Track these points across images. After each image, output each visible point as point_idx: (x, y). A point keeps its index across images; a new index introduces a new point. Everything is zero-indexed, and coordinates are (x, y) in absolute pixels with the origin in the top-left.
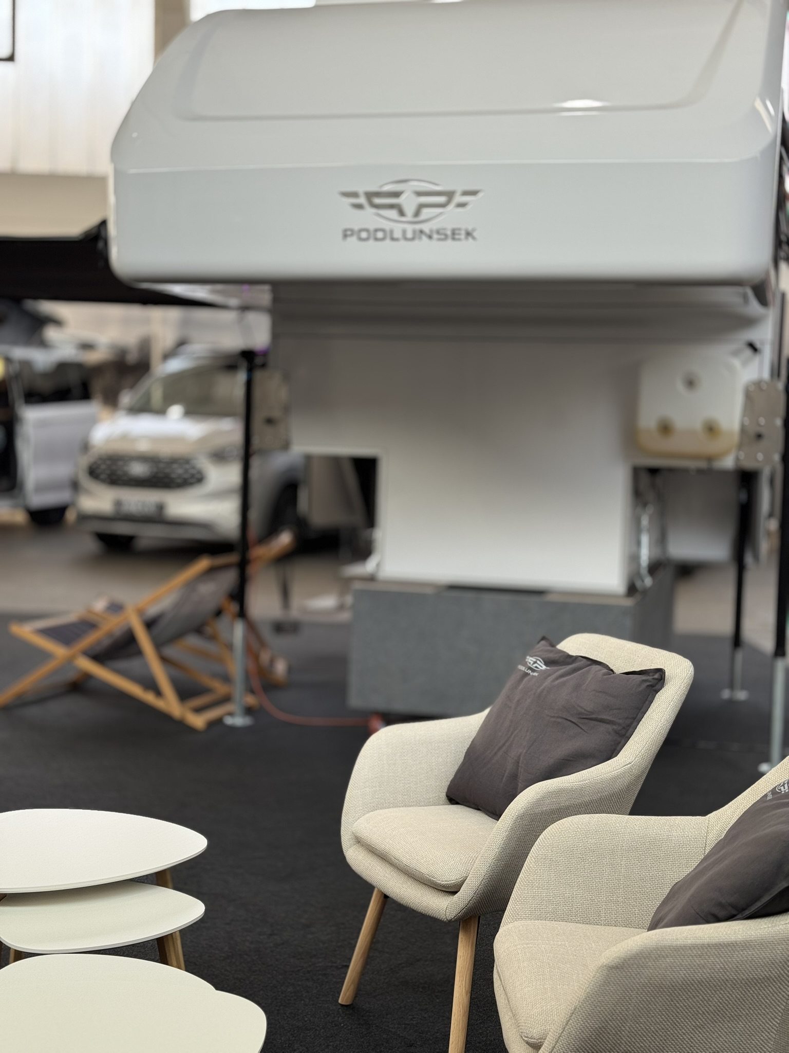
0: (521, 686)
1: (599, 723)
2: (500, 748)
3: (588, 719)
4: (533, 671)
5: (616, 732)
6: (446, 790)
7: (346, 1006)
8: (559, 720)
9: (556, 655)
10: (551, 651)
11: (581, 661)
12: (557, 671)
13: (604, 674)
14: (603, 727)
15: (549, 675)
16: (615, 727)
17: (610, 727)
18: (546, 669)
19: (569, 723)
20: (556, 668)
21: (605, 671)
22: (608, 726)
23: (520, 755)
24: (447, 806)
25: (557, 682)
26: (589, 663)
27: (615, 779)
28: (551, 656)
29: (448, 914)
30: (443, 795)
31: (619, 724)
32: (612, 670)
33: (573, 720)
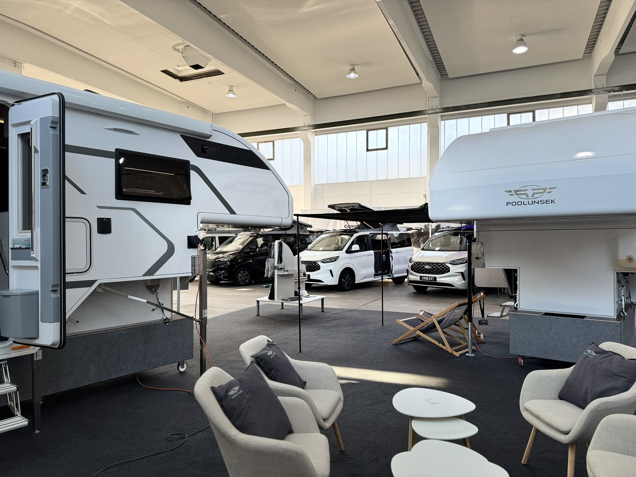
0: (586, 361)
1: (620, 377)
2: (579, 382)
3: (615, 375)
4: (590, 355)
5: (628, 381)
6: (558, 394)
7: (524, 465)
8: (604, 375)
9: (599, 350)
10: (598, 348)
11: (610, 353)
12: (601, 356)
13: (621, 359)
14: (622, 379)
15: (597, 358)
16: (627, 379)
17: (625, 379)
18: (596, 355)
19: (608, 376)
20: (600, 355)
21: (621, 358)
22: (624, 379)
23: (588, 387)
24: (559, 400)
25: (601, 360)
26: (613, 354)
27: (629, 399)
28: (598, 350)
29: (565, 441)
30: (557, 396)
31: (629, 378)
32: (623, 357)
33: (610, 375)
